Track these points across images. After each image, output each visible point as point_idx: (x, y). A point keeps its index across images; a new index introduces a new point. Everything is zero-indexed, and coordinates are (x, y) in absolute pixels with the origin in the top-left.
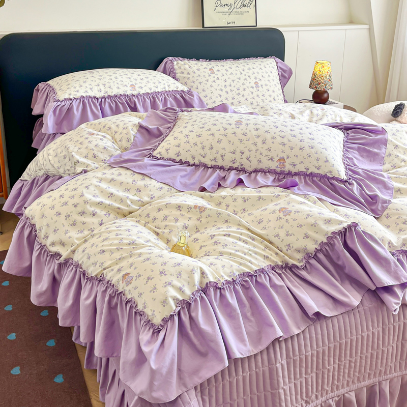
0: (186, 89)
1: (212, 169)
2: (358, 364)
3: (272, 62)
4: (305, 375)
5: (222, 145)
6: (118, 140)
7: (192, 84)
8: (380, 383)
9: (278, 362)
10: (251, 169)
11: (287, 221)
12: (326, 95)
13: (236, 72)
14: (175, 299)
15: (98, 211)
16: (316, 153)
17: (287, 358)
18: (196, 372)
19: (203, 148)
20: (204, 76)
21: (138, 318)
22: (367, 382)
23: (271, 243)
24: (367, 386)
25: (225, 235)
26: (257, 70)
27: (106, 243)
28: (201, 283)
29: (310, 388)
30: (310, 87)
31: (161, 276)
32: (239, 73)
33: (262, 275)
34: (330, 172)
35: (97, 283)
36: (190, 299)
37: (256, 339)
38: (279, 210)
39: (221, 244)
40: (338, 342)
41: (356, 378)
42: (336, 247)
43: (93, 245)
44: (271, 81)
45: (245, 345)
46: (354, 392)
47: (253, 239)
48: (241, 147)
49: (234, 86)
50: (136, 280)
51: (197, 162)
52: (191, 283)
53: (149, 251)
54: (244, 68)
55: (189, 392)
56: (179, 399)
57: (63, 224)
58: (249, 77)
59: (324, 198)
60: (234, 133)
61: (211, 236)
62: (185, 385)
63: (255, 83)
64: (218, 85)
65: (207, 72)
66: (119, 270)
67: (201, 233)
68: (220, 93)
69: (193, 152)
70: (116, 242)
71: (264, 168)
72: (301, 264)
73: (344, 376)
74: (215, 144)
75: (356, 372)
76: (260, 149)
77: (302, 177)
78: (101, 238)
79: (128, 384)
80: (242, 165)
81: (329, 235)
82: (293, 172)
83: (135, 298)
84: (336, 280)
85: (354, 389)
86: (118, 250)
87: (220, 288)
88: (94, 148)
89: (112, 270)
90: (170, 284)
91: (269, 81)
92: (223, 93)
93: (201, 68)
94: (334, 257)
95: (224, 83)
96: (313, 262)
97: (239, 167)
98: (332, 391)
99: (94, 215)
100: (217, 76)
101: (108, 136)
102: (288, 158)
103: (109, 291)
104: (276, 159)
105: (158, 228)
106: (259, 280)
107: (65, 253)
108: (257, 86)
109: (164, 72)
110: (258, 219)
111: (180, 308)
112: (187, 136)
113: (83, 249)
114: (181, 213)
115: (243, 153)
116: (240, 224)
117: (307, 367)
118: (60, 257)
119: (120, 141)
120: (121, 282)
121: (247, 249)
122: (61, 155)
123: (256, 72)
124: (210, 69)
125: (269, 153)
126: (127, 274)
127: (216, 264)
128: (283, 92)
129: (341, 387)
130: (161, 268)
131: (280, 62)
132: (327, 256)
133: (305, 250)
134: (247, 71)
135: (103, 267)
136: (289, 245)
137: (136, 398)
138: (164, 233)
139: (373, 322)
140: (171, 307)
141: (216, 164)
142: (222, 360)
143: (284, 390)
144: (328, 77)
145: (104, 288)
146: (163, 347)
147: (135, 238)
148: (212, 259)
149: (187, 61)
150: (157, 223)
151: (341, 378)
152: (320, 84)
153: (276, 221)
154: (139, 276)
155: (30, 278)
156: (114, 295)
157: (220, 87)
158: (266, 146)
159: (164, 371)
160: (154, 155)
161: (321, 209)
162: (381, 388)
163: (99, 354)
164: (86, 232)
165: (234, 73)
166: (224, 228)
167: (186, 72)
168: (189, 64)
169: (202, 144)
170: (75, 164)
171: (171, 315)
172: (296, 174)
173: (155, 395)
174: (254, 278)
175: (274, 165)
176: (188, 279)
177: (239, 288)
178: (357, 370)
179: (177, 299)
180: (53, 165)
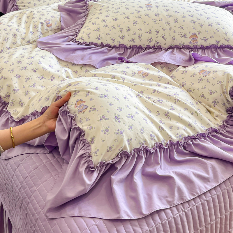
1: (131, 49)
5: (138, 27)
10: (166, 47)
19: (121, 31)
48: (155, 27)
60: (148, 15)
69: (113, 35)
71: (178, 44)
74: (132, 26)
76: (173, 28)
77: (214, 50)
80: (158, 43)
82: (205, 46)
97: (155, 45)
102: (199, 33)
104: (189, 35)
112: (104, 20)
115: (158, 32)
125: (182, 31)
141: (134, 44)
158: (178, 25)
160: (77, 40)
169: (119, 26)
172: (208, 48)
175: (187, 41)
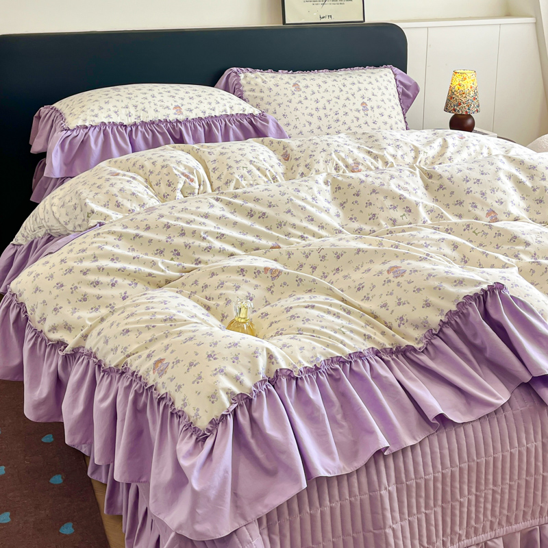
0: (257, 112)
2: (507, 496)
3: (388, 74)
4: (425, 510)
6: (154, 183)
7: (268, 107)
8: (541, 527)
9: (383, 488)
11: (399, 284)
12: (469, 122)
13: (334, 88)
14: (229, 393)
15: (120, 280)
17: (396, 483)
18: (259, 497)
20: (285, 94)
21: (176, 420)
22: (522, 525)
23: (376, 317)
24: (521, 531)
25: (306, 307)
26: (365, 85)
27: (131, 320)
28: (268, 371)
29: (433, 529)
30: (446, 109)
31: (210, 360)
32: (337, 90)
33: (360, 362)
35: (117, 377)
36: (251, 393)
37: (349, 453)
38: (388, 271)
39: (301, 319)
40: (474, 461)
41: (505, 518)
42: (471, 319)
43: (112, 325)
44: (386, 101)
45: (333, 459)
46: (501, 538)
47: (349, 313)
49: (331, 109)
50: (172, 368)
52: (253, 370)
53: (193, 329)
54: (346, 82)
55: (249, 526)
56: (235, 536)
57: (68, 300)
58: (353, 95)
61: (286, 308)
62: (243, 517)
63: (362, 104)
64: (307, 107)
65: (289, 89)
66: (149, 356)
67: (272, 306)
68: (309, 119)
70: (147, 317)
72: (421, 345)
73: (485, 515)
75: (503, 508)
78: (125, 314)
79: (161, 517)
81: (461, 300)
83: (172, 394)
85: (501, 534)
86: (149, 329)
87: (297, 378)
88: (117, 194)
89: (140, 357)
90: (222, 371)
91: (383, 101)
92: (314, 120)
93: (280, 83)
94: (468, 333)
95: (314, 105)
96: (438, 342)
98: (468, 537)
99: (113, 285)
100: (305, 94)
101: (139, 178)
103: (135, 387)
105: (209, 300)
106: (354, 368)
107: (71, 341)
108: (365, 109)
109: (226, 89)
110: (357, 284)
111: (236, 405)
113: (98, 331)
114: (244, 278)
116: (330, 292)
117: (427, 497)
118: (65, 347)
119: (157, 185)
120: (151, 373)
121: (338, 325)
122: (71, 204)
123: (363, 88)
124: (295, 85)
126: (161, 361)
127: (291, 346)
128: (405, 118)
129: (481, 530)
130: (210, 350)
131: (400, 74)
132: (459, 332)
133: (425, 324)
134: (349, 86)
135: (126, 354)
136: (402, 319)
137: (172, 535)
138: (218, 305)
139: (527, 432)
140: (223, 404)
142: (297, 480)
143: (393, 530)
144: (472, 94)
145: (128, 383)
146: (211, 460)
147: (174, 311)
148: (285, 339)
149: (259, 73)
150: (207, 292)
151: (481, 516)
152: (460, 104)
153: (384, 285)
154: (178, 361)
155: (22, 383)
156: (141, 391)
157: (309, 111)
161: (450, 267)
162: (545, 536)
164: (104, 311)
165: (330, 90)
166: (307, 298)
167: (257, 89)
168: (263, 77)
170: (88, 216)
171: (223, 415)
173: (199, 528)
174: (348, 366)
176: (249, 365)
177: (324, 378)
178: (506, 505)
179: (232, 393)
180: (58, 220)
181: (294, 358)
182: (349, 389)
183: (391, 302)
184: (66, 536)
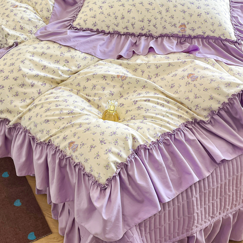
1: (125, 36)
4: (212, 201)
6: (39, 10)
9: (194, 197)
10: (157, 35)
11: (195, 86)
14: (116, 163)
15: (35, 82)
16: (212, 19)
17: (199, 193)
18: (136, 214)
19: (116, 18)
21: (87, 178)
23: (182, 103)
25: (145, 101)
27: (48, 113)
28: (133, 146)
29: (216, 209)
31: (102, 144)
33: (179, 133)
34: (223, 35)
35: (46, 147)
36: (127, 161)
37: (178, 184)
38: (187, 76)
39: (144, 109)
42: (235, 106)
43: (37, 115)
45: (171, 191)
47: (168, 102)
48: (148, 16)
50: (81, 148)
51: (111, 30)
52: (125, 148)
53: (87, 121)
55: (132, 229)
56: (125, 236)
57: (7, 95)
59: (220, 59)
60: (142, 3)
61: (134, 101)
62: (128, 225)
66: (64, 138)
67: (125, 99)
69: (108, 22)
70: (57, 112)
71: (168, 33)
72: (207, 119)
73: (240, 197)
74: (126, 14)
76: (165, 17)
77: (200, 40)
78: (44, 109)
79: (83, 224)
80: (149, 31)
81: (230, 96)
82: (192, 36)
83: (82, 163)
84: (234, 129)
86: (60, 120)
87: (149, 149)
88: (20, 21)
89: (58, 137)
90: (110, 151)
94: (233, 113)
96: (216, 117)
97: (147, 33)
99: (32, 86)
101: (29, 7)
102: (188, 24)
103: (58, 156)
104: (178, 25)
105: (89, 96)
106: (176, 137)
107: (13, 119)
110: (170, 83)
111: (120, 169)
112: (101, 7)
113: (28, 117)
114: (106, 81)
115: (150, 21)
116: (155, 89)
117: (213, 196)
118: (9, 122)
119: (41, 11)
120: (68, 149)
121: (164, 112)
125: (172, 20)
126: (72, 143)
127: (142, 128)
130: (101, 137)
132: (228, 112)
133: (210, 108)
135: (50, 135)
136: (197, 106)
137: (91, 236)
138: (94, 100)
140: (113, 170)
141: (127, 31)
142: (156, 206)
143: (197, 213)
145: (54, 152)
146: (110, 201)
147: (72, 107)
148: (138, 123)
150: (88, 91)
153: (186, 85)
154: (83, 144)
156: (63, 158)
158: (169, 14)
159: (113, 219)
160: (74, 26)
161: (221, 74)
163: (56, 201)
164: (28, 101)
166: (144, 95)
169: (114, 14)
170: (6, 37)
171: (114, 176)
172: (195, 37)
173: (107, 236)
174: (173, 136)
175: (176, 31)
176: (124, 145)
177: (162, 146)
179: (117, 163)
181: (145, 136)
182: (176, 151)
183: (191, 96)
184: (18, 207)
